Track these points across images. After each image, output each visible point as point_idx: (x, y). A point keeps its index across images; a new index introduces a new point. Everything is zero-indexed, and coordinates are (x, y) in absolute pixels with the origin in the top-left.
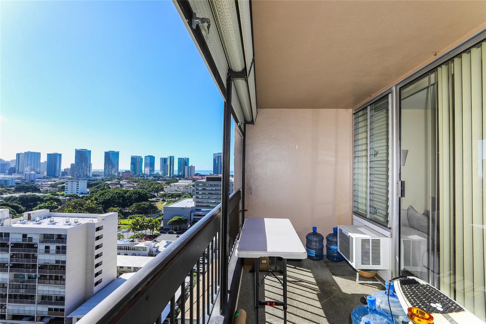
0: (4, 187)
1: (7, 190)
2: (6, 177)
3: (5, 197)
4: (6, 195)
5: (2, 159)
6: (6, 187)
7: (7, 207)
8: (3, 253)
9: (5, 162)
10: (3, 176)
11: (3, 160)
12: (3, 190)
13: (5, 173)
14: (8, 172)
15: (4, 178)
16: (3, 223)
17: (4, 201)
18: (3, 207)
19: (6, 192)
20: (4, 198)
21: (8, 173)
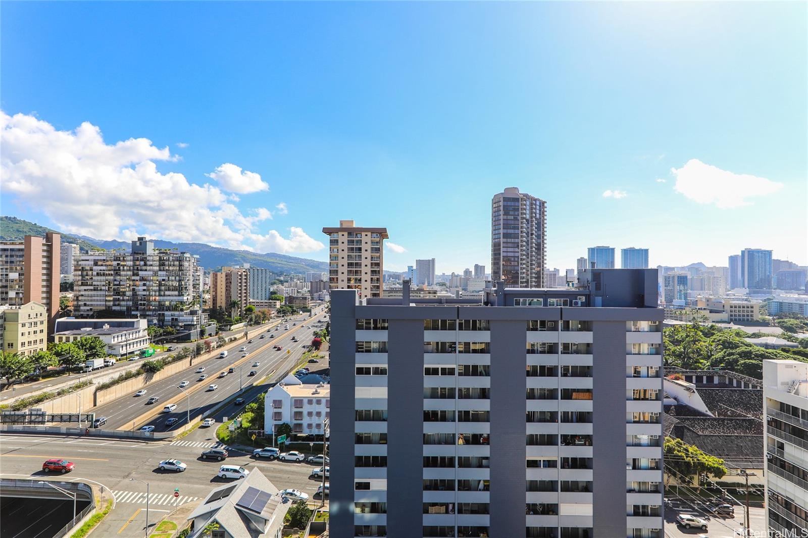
0: (798, 318)
1: (804, 324)
2: (802, 300)
3: (803, 338)
4: (802, 334)
5: (793, 263)
6: (802, 318)
7: (805, 358)
8: (792, 446)
9: (798, 268)
10: (796, 296)
11: (795, 264)
12: (797, 324)
13: (801, 290)
14: (804, 288)
15: (797, 299)
16: (797, 390)
17: (800, 346)
18: (798, 357)
19: (802, 328)
20: (800, 340)
21: (806, 290)
